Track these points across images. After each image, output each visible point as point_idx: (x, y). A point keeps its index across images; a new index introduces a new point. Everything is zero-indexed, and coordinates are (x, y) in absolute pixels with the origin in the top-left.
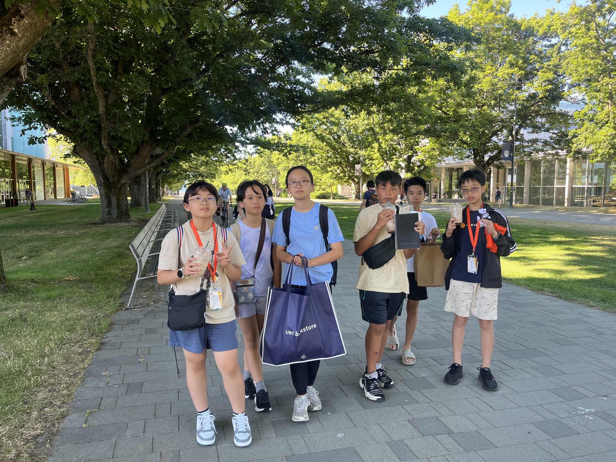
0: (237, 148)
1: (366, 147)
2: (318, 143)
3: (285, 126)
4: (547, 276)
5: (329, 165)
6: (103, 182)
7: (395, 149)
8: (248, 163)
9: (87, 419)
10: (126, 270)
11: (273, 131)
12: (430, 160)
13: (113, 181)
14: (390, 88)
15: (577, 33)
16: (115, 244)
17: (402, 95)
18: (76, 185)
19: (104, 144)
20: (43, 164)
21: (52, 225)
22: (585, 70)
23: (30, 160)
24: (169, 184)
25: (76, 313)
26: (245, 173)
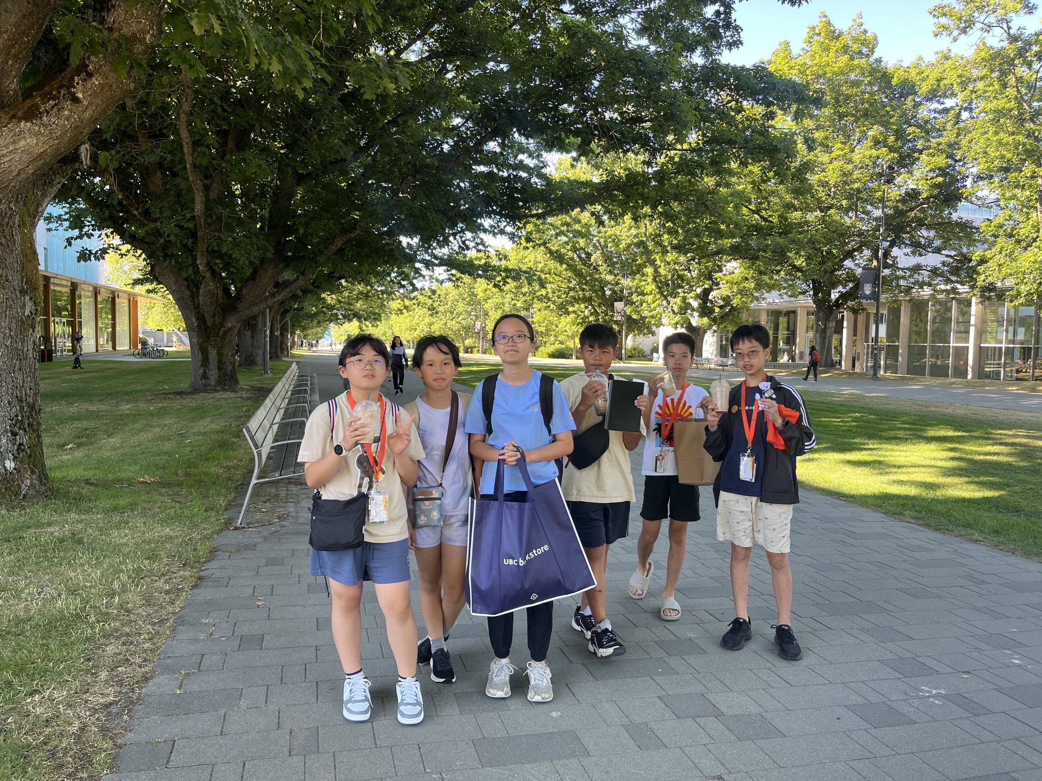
0: (417, 271)
1: (633, 274)
2: (552, 264)
3: (499, 236)
4: (913, 491)
5: (571, 302)
6: (196, 324)
7: (681, 277)
8: (435, 297)
9: (182, 683)
10: (235, 469)
11: (478, 244)
12: (739, 296)
13: (213, 325)
14: (671, 178)
15: (986, 92)
16: (214, 426)
17: (691, 191)
18: (148, 328)
19: (201, 264)
20: (96, 292)
21: (111, 394)
22: (998, 153)
23: (74, 286)
24: (304, 329)
25: (158, 532)
26: (430, 313)
